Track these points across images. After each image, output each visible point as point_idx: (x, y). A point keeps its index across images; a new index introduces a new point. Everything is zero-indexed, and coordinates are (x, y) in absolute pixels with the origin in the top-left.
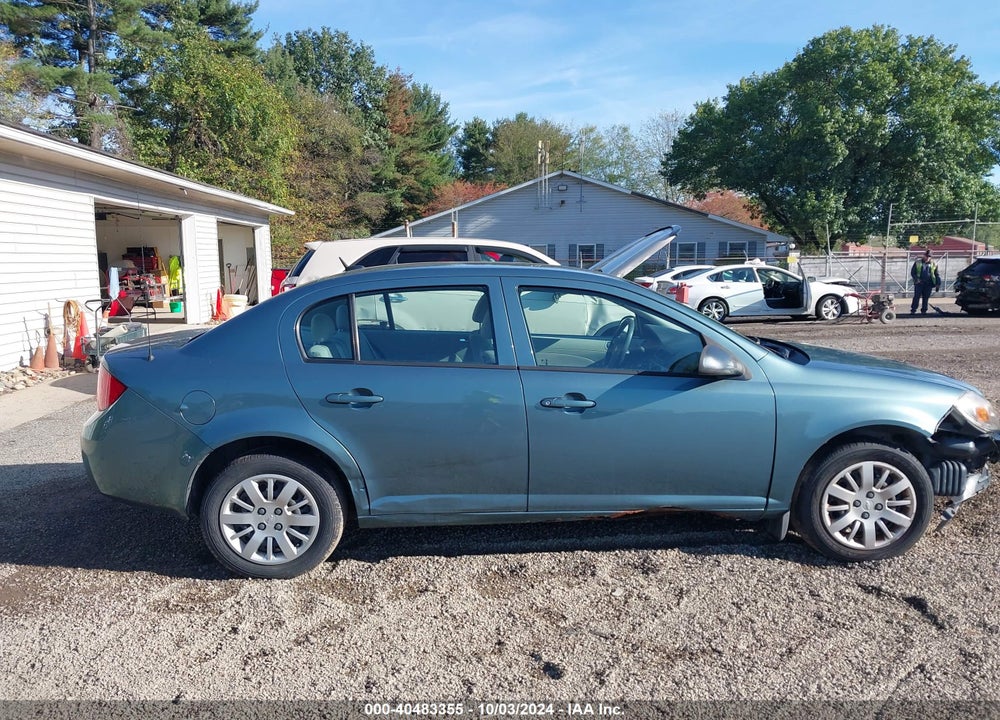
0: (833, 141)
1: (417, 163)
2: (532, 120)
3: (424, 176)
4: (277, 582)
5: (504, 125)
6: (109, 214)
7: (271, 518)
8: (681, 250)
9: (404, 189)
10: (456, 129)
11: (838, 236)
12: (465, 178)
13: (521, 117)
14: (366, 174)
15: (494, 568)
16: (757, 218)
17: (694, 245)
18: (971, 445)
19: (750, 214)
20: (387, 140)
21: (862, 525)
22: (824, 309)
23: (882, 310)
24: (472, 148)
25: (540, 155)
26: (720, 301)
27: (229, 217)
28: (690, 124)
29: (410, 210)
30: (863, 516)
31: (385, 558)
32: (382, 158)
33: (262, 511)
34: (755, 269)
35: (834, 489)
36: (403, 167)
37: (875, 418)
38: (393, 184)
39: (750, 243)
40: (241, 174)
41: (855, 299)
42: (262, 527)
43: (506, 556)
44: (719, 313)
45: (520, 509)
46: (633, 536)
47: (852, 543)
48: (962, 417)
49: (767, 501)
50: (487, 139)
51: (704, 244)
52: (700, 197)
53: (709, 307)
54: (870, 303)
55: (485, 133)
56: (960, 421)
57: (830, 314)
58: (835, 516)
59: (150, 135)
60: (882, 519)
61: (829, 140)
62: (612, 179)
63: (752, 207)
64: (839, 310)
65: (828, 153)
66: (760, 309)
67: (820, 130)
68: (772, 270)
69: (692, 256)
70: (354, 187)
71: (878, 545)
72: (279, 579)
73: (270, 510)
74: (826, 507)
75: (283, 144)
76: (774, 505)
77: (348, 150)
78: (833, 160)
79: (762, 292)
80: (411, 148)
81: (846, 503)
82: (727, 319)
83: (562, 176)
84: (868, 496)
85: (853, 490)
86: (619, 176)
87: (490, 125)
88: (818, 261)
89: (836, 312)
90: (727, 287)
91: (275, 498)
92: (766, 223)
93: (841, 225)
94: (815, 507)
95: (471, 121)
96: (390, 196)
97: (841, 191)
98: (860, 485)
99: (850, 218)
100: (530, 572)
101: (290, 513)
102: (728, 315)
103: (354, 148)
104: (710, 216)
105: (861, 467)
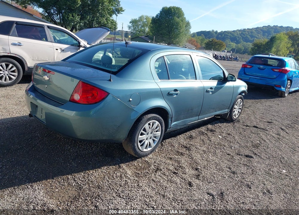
4: (149, 156)
7: (150, 135)
35: (235, 106)
42: (147, 139)
49: (228, 110)
58: (234, 112)
60: (238, 111)
78: (77, 5)
81: (236, 109)
84: (238, 107)
99: (81, 24)
101: (154, 133)
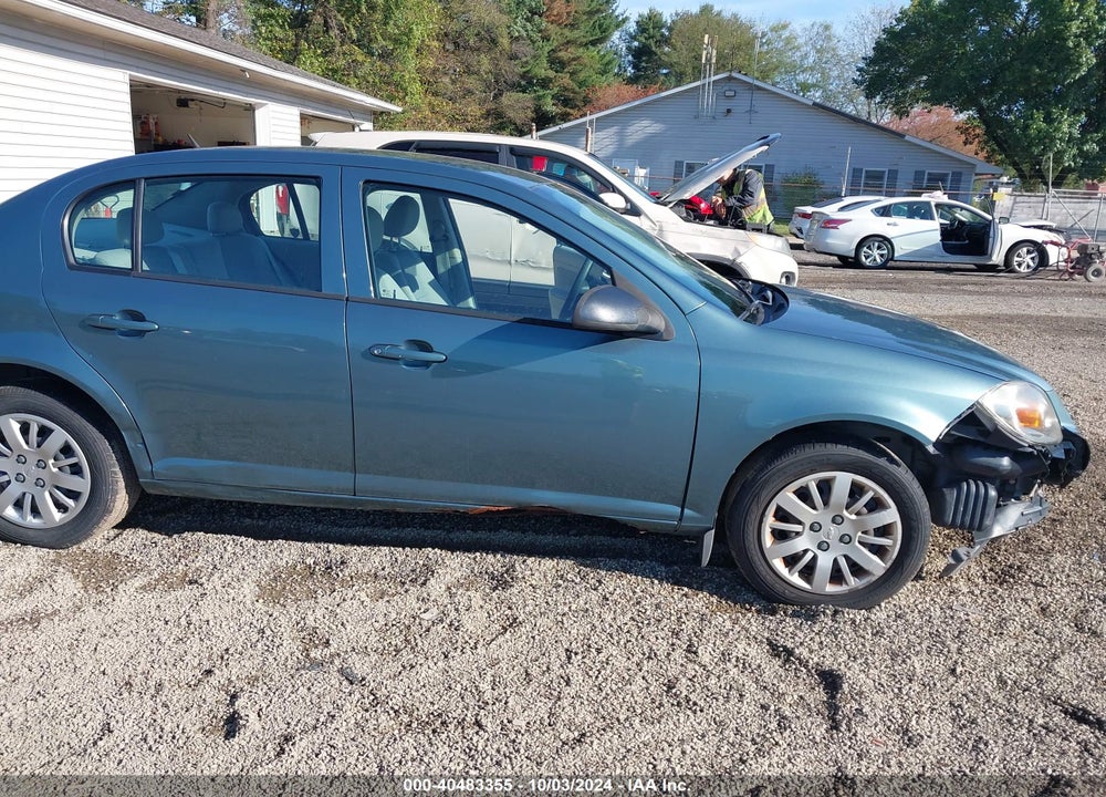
0: (1078, 45)
1: (574, 59)
2: (719, 14)
3: (582, 76)
4: (32, 549)
5: (684, 18)
6: (193, 100)
7: (31, 471)
8: (867, 177)
9: (556, 90)
10: (624, 21)
11: (1069, 170)
12: (632, 81)
13: (706, 10)
14: (513, 70)
15: (310, 561)
16: (971, 143)
17: (884, 172)
18: (1006, 461)
19: (963, 137)
20: (540, 31)
21: (815, 558)
22: (1016, 259)
23: (1090, 264)
24: (644, 45)
25: (705, 53)
26: (884, 241)
27: (317, 109)
28: (899, 20)
29: (562, 115)
30: (819, 547)
31: (180, 532)
32: (533, 53)
33: (21, 459)
34: (933, 204)
35: (788, 499)
36: (557, 63)
37: (849, 411)
38: (545, 83)
39: (953, 173)
40: (367, 65)
41: (1056, 248)
42: (20, 478)
43: (331, 546)
44: (882, 256)
45: (343, 491)
46: (516, 535)
47: (796, 579)
48: (991, 419)
49: (682, 511)
50: (662, 35)
51: (896, 172)
52: (902, 113)
53: (869, 248)
54: (1075, 254)
55: (661, 28)
56: (989, 426)
57: (1024, 265)
58: (780, 536)
59: (271, 16)
60: (846, 556)
61: (1071, 44)
62: (805, 87)
63: (967, 129)
64: (1037, 261)
65: (1068, 60)
66: (934, 255)
67: (1061, 32)
68: (958, 207)
69: (881, 186)
70: (499, 86)
71: (831, 589)
72: (34, 546)
73: (32, 460)
74: (770, 521)
75: (417, 32)
76: (692, 519)
77: (494, 41)
78: (1072, 71)
79: (939, 233)
80: (568, 42)
81: (800, 523)
82: (891, 264)
83: (730, 78)
84: (834, 521)
85: (814, 508)
86: (814, 86)
87: (667, 18)
88: (1035, 199)
89: (1031, 264)
90: (895, 225)
91: (39, 446)
92: (982, 149)
93: (1074, 156)
94: (754, 518)
95: (646, 12)
96: (539, 98)
97: (1076, 112)
98: (826, 503)
99: (1086, 147)
100: (347, 572)
101: (55, 470)
102: (892, 259)
103: (501, 39)
104: (907, 138)
105: (833, 479)
